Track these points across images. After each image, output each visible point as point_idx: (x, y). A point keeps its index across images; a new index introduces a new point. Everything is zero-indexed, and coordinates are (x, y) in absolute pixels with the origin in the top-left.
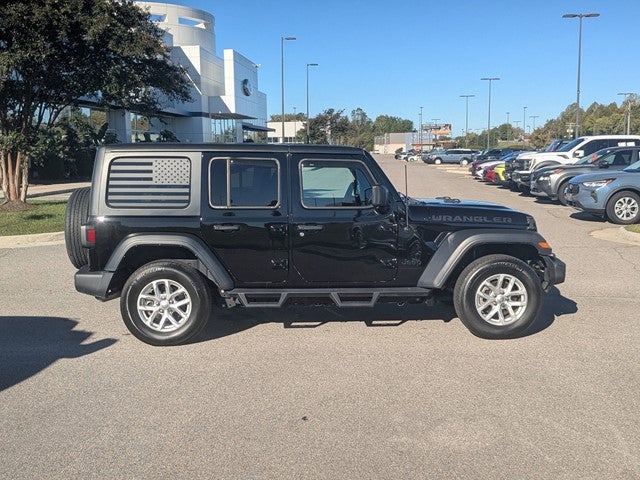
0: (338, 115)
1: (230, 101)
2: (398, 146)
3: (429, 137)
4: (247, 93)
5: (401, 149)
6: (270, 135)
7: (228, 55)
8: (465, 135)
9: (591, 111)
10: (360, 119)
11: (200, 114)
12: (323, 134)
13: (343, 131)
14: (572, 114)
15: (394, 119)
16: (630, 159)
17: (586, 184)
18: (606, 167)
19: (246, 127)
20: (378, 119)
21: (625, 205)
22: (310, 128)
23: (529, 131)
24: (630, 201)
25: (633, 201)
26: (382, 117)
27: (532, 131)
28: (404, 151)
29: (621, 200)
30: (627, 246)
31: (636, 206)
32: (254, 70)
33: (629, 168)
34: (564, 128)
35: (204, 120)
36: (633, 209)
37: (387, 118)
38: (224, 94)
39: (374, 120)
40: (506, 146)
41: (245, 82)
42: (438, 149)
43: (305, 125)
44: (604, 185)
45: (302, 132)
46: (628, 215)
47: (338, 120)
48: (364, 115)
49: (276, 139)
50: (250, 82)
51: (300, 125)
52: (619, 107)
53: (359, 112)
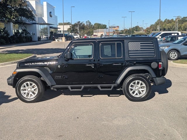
0: (81, 24)
1: (45, 19)
2: (101, 33)
3: (112, 30)
4: (51, 16)
5: (103, 34)
6: (59, 30)
7: (45, 4)
8: (123, 29)
9: (165, 21)
10: (89, 24)
11: (35, 24)
12: (76, 30)
13: (83, 29)
14: (159, 22)
15: (100, 24)
16: (175, 39)
17: (161, 48)
18: (168, 42)
19: (51, 27)
20: (95, 24)
21: (173, 54)
22: (72, 28)
23: (145, 28)
24: (174, 53)
25: (176, 53)
26: (96, 23)
27: (146, 28)
28: (103, 35)
29: (172, 53)
30: (173, 67)
31: (176, 54)
32: (53, 9)
33: (174, 42)
34: (156, 27)
35: (37, 25)
36: (176, 55)
37: (98, 24)
38: (44, 17)
39: (93, 25)
40: (137, 34)
41: (50, 13)
42: (115, 34)
43: (71, 27)
44: (166, 48)
45: (69, 29)
46: (174, 57)
47: (82, 25)
48: (90, 23)
49: (60, 31)
50: (52, 12)
51: (68, 27)
52: (174, 20)
53: (88, 22)
